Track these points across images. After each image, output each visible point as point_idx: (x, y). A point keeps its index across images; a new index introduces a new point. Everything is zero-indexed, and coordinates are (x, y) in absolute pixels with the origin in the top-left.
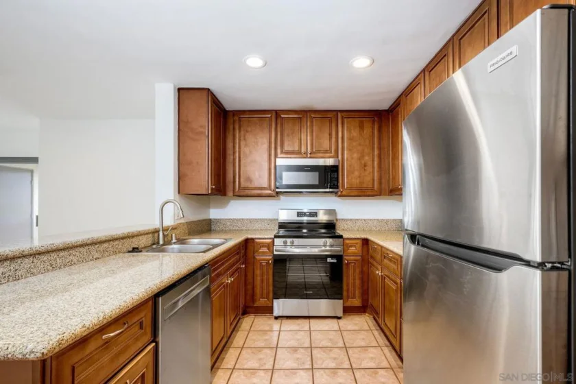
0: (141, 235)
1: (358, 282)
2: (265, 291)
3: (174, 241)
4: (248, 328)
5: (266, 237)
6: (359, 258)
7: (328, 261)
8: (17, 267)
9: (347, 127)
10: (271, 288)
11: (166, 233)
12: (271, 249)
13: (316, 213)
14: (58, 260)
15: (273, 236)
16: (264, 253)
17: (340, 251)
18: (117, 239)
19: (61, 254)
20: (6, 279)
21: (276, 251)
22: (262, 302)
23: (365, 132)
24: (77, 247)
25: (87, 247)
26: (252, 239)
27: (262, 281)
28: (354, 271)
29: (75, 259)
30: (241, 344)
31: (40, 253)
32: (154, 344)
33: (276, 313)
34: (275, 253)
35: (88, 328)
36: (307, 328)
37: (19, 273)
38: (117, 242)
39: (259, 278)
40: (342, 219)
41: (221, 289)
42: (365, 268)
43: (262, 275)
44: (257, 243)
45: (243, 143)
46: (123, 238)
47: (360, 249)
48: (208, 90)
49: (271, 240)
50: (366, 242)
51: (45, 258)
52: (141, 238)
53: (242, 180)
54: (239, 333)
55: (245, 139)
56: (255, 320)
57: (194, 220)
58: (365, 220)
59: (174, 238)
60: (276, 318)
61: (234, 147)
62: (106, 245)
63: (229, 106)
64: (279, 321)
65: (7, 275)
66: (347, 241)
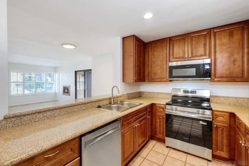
0: (104, 100)
1: (225, 141)
2: (161, 131)
3: (119, 102)
4: (151, 148)
5: (162, 103)
6: (227, 125)
7: (200, 123)
8: (55, 113)
9: (218, 38)
10: (165, 130)
11: (114, 99)
12: (165, 110)
13: (196, 91)
14: (69, 110)
15: (165, 104)
16: (161, 112)
17: (210, 118)
18: (93, 102)
19: (70, 108)
20: (51, 117)
21: (167, 112)
22: (159, 136)
23: (234, 38)
24: (76, 105)
25: (80, 106)
26: (155, 104)
27: (160, 125)
28: (222, 133)
29: (75, 110)
30: (145, 156)
31: (62, 108)
32: (79, 158)
33: (167, 144)
34: (166, 113)
35: (30, 155)
36: (184, 160)
37: (55, 115)
38: (93, 103)
39: (158, 124)
40: (216, 96)
41: (131, 129)
42: (232, 133)
43: (160, 122)
44: (157, 106)
45: (152, 57)
46: (95, 102)
47: (228, 119)
48: (134, 35)
49: (164, 106)
50: (232, 116)
51: (64, 110)
52: (104, 101)
53: (152, 74)
54: (146, 149)
55: (153, 55)
56: (156, 145)
57: (131, 92)
58: (235, 98)
59: (119, 101)
60: (167, 147)
61: (149, 59)
62: (88, 104)
63: (146, 40)
64: (168, 149)
65: (51, 115)
66: (216, 113)
